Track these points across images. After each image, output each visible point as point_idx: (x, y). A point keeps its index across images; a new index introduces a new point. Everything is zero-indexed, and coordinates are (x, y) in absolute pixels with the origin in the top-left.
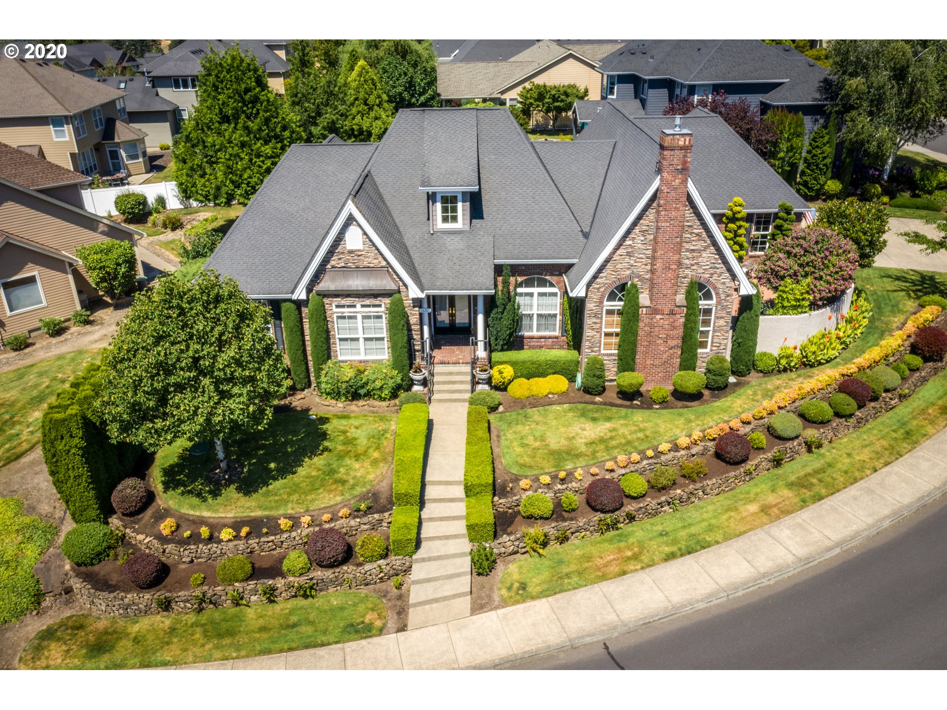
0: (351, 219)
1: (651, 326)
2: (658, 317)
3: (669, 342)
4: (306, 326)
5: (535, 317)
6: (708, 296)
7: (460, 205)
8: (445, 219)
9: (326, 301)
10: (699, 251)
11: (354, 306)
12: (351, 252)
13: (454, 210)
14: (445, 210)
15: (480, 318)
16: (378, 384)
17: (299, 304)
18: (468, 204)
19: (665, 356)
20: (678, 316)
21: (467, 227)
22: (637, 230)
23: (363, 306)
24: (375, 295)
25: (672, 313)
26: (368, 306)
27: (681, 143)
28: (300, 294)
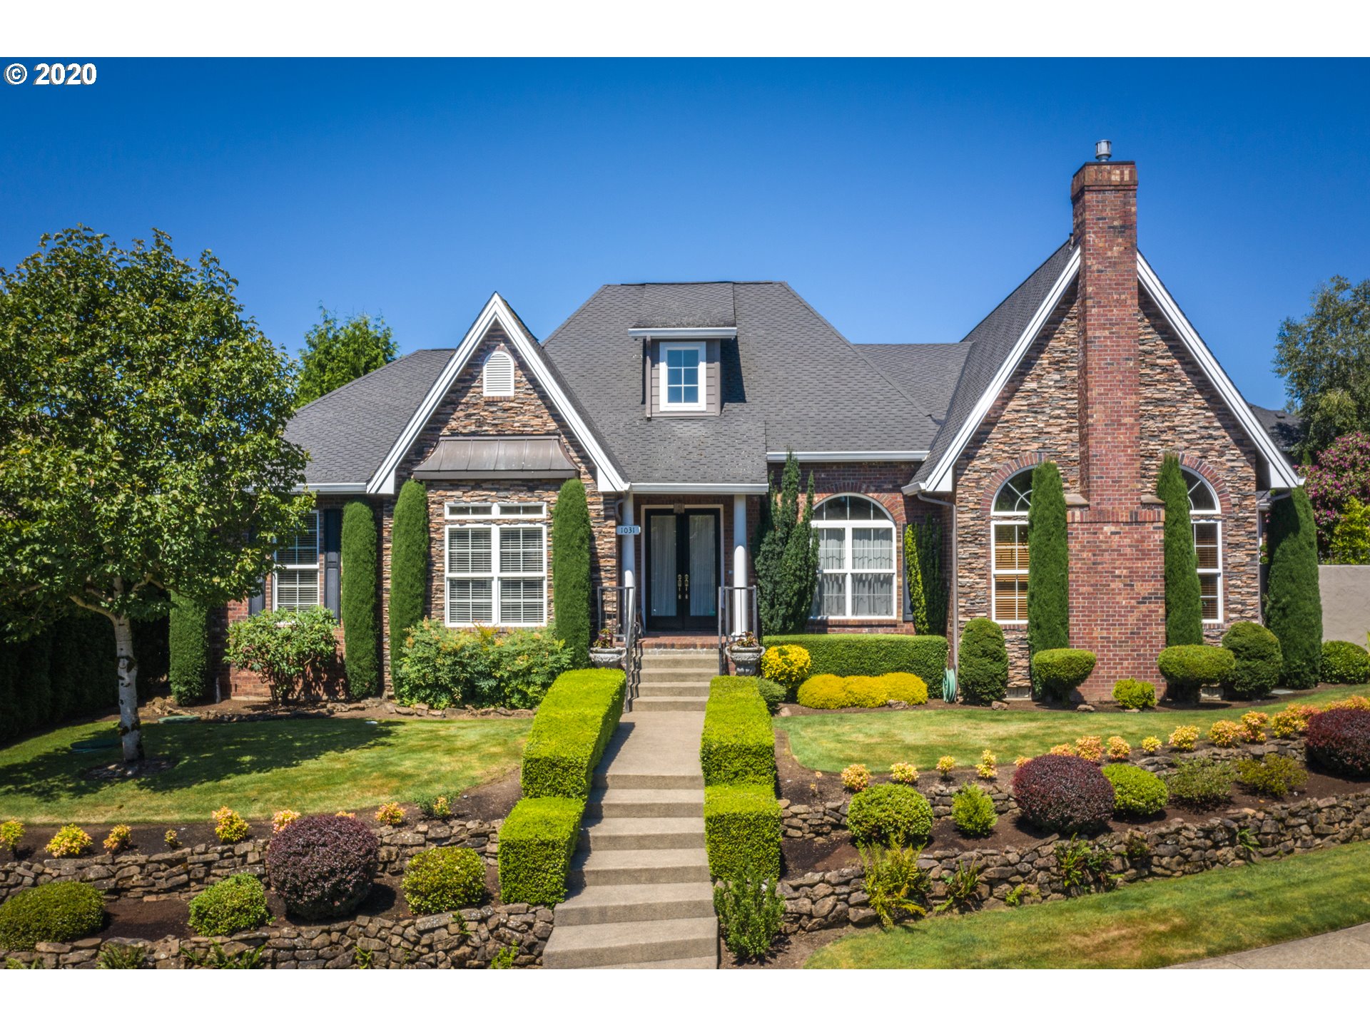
0: (496, 335)
1: (1097, 550)
2: (1108, 529)
3: (1138, 586)
4: (388, 559)
5: (849, 580)
6: (1203, 499)
7: (702, 367)
8: (674, 396)
9: (433, 495)
10: (1171, 402)
11: (487, 510)
12: (491, 402)
13: (692, 377)
14: (674, 377)
15: (740, 554)
16: (521, 663)
17: (379, 505)
18: (717, 364)
19: (1132, 619)
20: (1150, 527)
21: (715, 410)
22: (1044, 360)
23: (505, 510)
24: (531, 485)
25: (1135, 521)
26: (515, 510)
27: (1116, 177)
28: (384, 484)
